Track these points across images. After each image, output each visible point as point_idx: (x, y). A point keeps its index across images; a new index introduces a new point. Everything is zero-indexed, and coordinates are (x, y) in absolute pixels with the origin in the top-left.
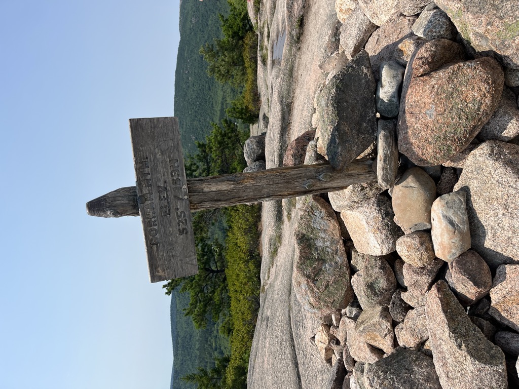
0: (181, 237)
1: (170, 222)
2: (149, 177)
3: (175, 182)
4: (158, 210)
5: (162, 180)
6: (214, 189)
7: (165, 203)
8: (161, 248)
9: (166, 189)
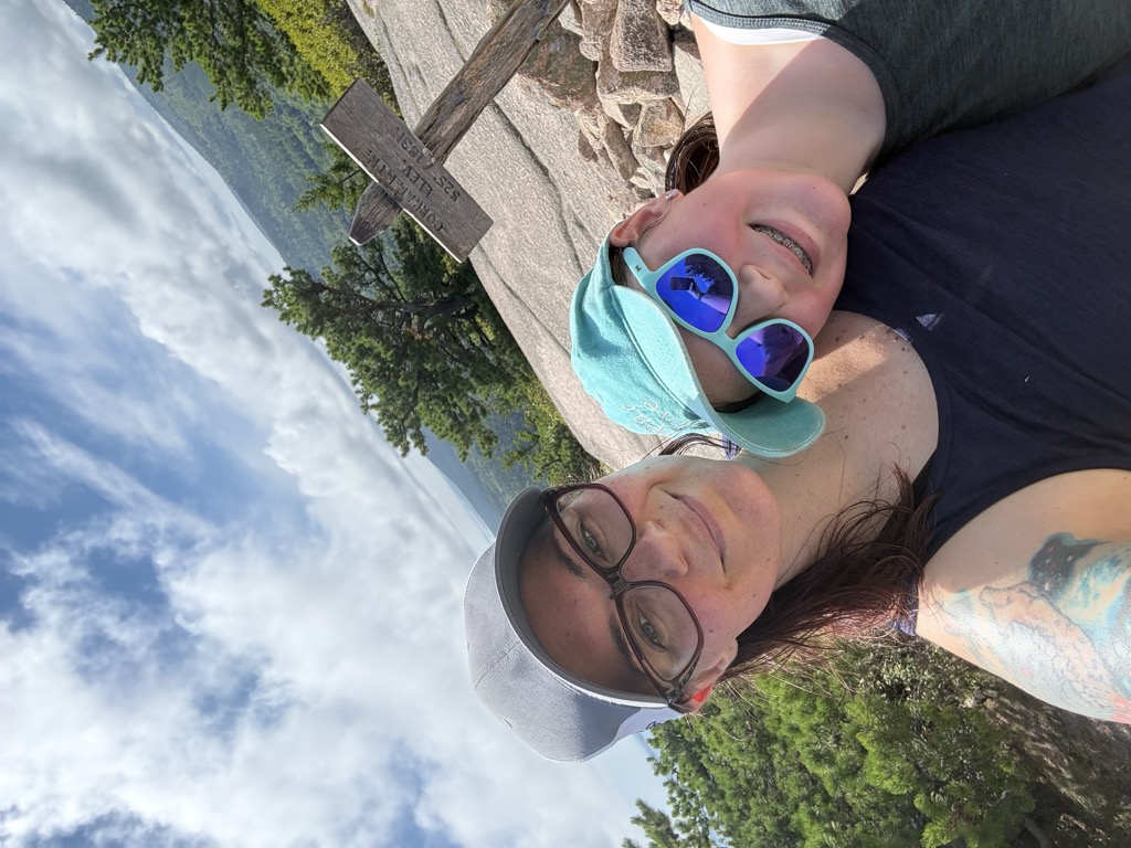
0: (457, 202)
1: (438, 197)
2: (387, 169)
3: (413, 154)
4: (420, 195)
5: (401, 161)
6: (450, 127)
7: (420, 182)
8: (449, 227)
9: (410, 168)
